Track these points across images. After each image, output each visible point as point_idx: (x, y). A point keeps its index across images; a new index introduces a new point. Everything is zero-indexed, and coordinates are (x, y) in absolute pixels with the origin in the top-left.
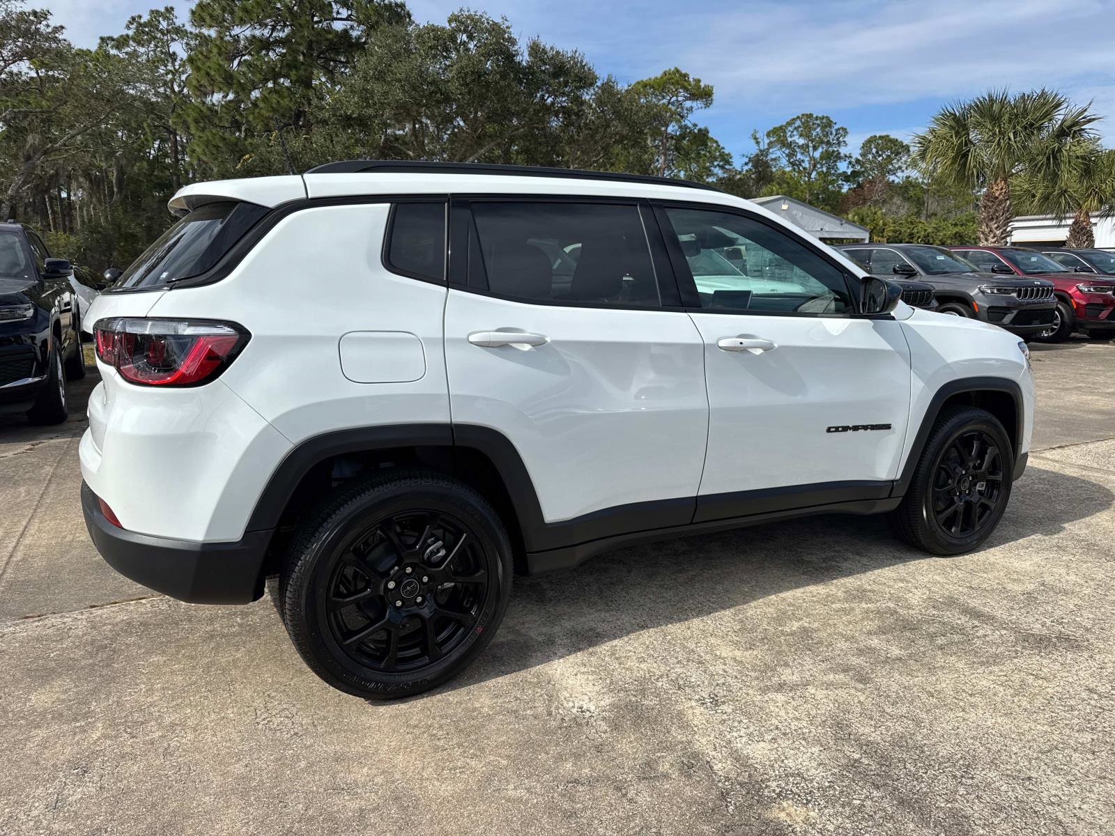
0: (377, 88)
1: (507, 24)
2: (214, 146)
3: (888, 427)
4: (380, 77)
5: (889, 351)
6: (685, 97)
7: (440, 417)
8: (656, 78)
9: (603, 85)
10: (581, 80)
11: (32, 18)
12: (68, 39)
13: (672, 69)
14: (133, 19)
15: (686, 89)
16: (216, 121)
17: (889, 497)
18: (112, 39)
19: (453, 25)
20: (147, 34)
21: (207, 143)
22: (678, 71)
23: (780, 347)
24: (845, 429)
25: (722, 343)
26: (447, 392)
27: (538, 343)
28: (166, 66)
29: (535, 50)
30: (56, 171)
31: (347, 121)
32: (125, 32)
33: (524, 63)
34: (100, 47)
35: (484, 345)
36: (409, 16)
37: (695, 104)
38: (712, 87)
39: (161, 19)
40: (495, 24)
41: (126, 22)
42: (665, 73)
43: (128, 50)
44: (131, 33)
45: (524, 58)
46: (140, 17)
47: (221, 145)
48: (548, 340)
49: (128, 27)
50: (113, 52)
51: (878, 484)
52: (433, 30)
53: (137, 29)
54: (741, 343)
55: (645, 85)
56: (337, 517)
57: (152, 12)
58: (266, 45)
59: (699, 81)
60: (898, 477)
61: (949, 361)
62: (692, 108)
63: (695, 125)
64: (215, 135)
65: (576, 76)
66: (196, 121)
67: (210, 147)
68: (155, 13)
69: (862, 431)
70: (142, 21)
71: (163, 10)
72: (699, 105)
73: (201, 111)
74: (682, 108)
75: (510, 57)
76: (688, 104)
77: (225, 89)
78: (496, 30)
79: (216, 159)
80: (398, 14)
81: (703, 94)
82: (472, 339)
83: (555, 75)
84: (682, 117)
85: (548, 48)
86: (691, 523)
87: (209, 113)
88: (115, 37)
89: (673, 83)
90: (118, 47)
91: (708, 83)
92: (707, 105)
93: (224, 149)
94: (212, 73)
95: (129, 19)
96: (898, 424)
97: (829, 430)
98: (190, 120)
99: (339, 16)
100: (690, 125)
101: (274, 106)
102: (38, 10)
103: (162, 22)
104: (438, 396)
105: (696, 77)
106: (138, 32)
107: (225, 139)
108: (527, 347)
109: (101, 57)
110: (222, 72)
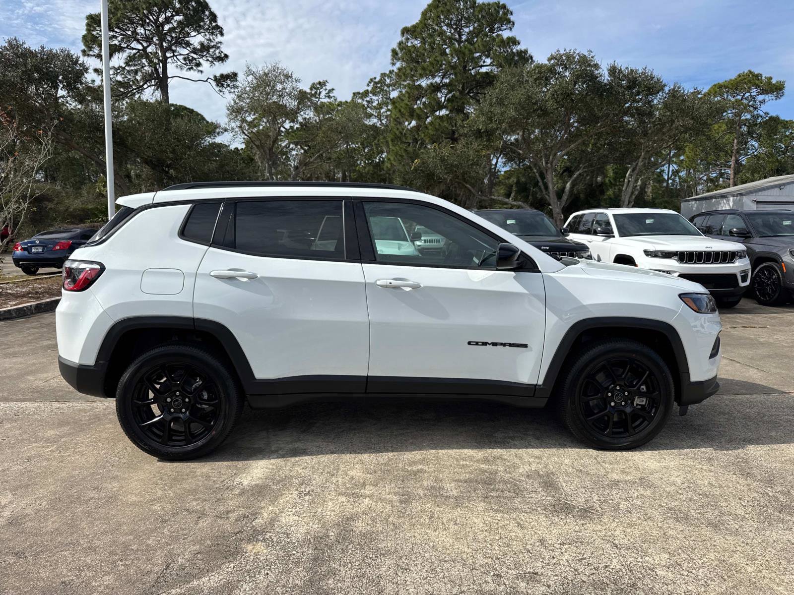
0: (497, 110)
1: (592, 54)
2: (401, 156)
3: (525, 346)
4: (500, 102)
5: (526, 294)
6: (758, 92)
7: (187, 314)
8: (731, 80)
9: (669, 91)
10: (649, 89)
11: (318, 86)
12: (336, 96)
13: (746, 72)
14: (371, 80)
15: (757, 86)
16: (404, 140)
17: (533, 396)
18: (359, 93)
19: (552, 62)
20: (379, 88)
21: (396, 154)
22: (750, 72)
23: (425, 287)
24: (485, 344)
25: (378, 283)
26: (191, 301)
27: (252, 277)
28: (387, 107)
29: (613, 71)
30: (311, 175)
31: (478, 134)
32: (367, 88)
33: (606, 81)
34: (352, 100)
35: (219, 278)
36: (532, 58)
37: (766, 97)
38: (784, 82)
39: (386, 78)
40: (585, 56)
41: (367, 82)
42: (739, 76)
43: (368, 99)
44: (370, 89)
45: (606, 77)
46: (375, 78)
47: (404, 154)
48: (259, 276)
49: (368, 85)
50: (360, 101)
51: (521, 386)
52: (538, 67)
53: (374, 85)
54: (390, 283)
55: (720, 87)
56: (141, 358)
57: (382, 74)
58: (436, 88)
59: (771, 78)
60: (541, 382)
61: (585, 304)
62: (764, 100)
63: (767, 114)
64: (401, 148)
65: (646, 87)
66: (392, 141)
67: (398, 156)
68: (383, 75)
69: (502, 347)
70: (377, 80)
71: (388, 73)
72: (770, 98)
73: (396, 134)
74: (755, 101)
75: (593, 78)
76: (761, 97)
77: (409, 119)
78: (584, 60)
79: (400, 163)
80: (524, 58)
81: (776, 89)
82: (212, 274)
83: (629, 88)
84: (755, 108)
85: (623, 68)
86: (366, 393)
87: (400, 135)
88: (361, 92)
89: (745, 83)
90: (362, 98)
91: (779, 79)
92: (777, 98)
93: (405, 157)
94: (402, 110)
95: (369, 80)
96: (535, 345)
97: (469, 343)
98: (389, 140)
99: (485, 64)
100: (762, 114)
101: (437, 127)
102: (321, 81)
103: (387, 80)
104: (188, 303)
105: (768, 76)
106: (375, 87)
107: (406, 151)
108: (245, 280)
109: (352, 105)
110: (408, 109)
